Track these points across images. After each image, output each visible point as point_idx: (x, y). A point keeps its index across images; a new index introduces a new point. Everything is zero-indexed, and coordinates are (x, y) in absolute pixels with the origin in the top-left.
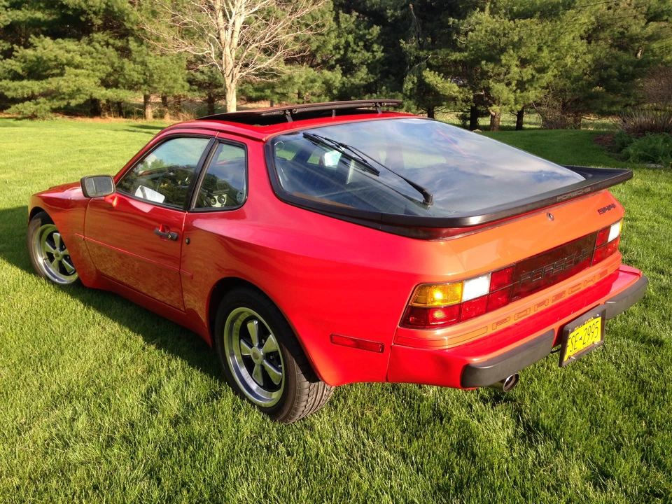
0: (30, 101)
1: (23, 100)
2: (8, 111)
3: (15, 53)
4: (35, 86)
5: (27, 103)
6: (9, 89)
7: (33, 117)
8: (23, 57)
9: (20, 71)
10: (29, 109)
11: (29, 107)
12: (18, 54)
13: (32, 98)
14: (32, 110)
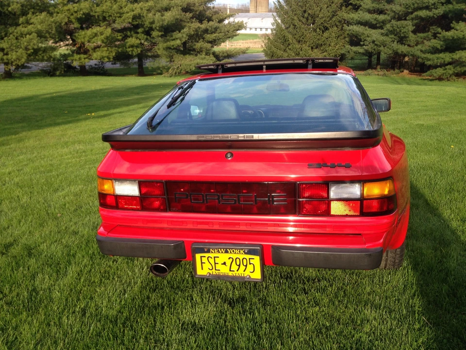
0: (441, 68)
1: (436, 67)
2: (424, 74)
3: (438, 35)
4: (447, 57)
5: (439, 69)
6: (429, 60)
7: (440, 79)
8: (444, 37)
9: (439, 47)
10: (438, 73)
11: (439, 71)
12: (440, 35)
13: (443, 65)
14: (440, 74)
